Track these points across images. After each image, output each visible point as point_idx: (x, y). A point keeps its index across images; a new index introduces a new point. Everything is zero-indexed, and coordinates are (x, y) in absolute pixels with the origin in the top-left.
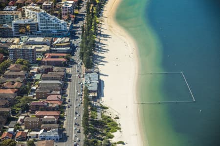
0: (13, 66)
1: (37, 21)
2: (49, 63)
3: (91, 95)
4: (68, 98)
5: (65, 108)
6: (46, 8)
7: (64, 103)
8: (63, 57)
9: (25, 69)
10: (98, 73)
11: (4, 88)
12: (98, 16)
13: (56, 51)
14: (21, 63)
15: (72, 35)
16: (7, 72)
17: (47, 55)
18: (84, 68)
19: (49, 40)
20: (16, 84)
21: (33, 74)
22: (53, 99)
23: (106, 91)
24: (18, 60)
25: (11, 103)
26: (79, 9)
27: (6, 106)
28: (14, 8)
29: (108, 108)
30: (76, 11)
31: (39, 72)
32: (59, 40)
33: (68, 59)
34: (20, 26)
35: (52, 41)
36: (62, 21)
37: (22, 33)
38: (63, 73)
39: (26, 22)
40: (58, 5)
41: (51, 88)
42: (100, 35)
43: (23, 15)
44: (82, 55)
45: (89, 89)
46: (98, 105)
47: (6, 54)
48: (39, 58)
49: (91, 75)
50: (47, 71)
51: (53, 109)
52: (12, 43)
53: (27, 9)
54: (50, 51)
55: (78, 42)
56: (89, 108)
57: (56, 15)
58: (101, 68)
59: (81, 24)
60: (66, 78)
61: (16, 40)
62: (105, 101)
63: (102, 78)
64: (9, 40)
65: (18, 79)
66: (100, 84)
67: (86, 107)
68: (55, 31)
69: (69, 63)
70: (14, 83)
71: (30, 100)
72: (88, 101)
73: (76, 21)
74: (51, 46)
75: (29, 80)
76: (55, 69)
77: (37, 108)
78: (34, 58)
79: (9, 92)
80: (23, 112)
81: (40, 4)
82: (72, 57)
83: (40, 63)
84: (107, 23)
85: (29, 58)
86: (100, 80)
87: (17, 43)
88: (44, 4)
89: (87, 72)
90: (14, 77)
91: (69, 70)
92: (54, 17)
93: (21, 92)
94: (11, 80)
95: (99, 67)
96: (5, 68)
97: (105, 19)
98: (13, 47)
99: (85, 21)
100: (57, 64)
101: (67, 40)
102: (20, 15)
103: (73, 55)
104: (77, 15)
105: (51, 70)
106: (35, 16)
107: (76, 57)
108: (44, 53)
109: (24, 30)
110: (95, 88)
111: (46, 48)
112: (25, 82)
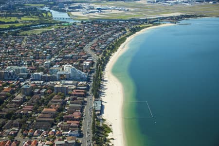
0: (56, 96)
1: (70, 73)
2: (75, 95)
3: (97, 113)
4: (84, 114)
5: (82, 119)
6: (75, 66)
7: (82, 116)
8: (83, 92)
9: (62, 98)
10: (101, 101)
11: (51, 108)
12: (103, 71)
13: (79, 89)
14: (60, 95)
15: (88, 80)
16: (53, 100)
17: (74, 91)
18: (94, 98)
19: (76, 82)
20: (57, 106)
21: (67, 100)
22: (77, 114)
23: (105, 110)
24: (59, 93)
25: (54, 116)
26: (92, 66)
27: (51, 117)
28: (58, 66)
29: (105, 120)
30: (91, 68)
31: (69, 100)
32: (81, 82)
33: (85, 93)
34: (61, 75)
35: (77, 83)
36: (83, 73)
37: (62, 79)
38: (82, 101)
39: (64, 73)
40: (81, 64)
41: (75, 109)
42: (103, 80)
43: (63, 69)
44: (93, 91)
45: (96, 109)
46: (101, 118)
47: (53, 90)
48: (70, 92)
49: (97, 102)
50: (74, 99)
51: (76, 120)
52: (56, 84)
53: (65, 67)
54: (76, 89)
55: (91, 84)
56: (96, 119)
59: (93, 75)
60: (84, 103)
61: (58, 83)
62: (104, 116)
63: (103, 103)
64: (55, 83)
65: (58, 103)
66: (102, 107)
67: (94, 119)
68: (79, 78)
69: (86, 95)
70: (56, 105)
71: (65, 115)
72: (95, 116)
73: (90, 73)
74: (77, 86)
75: (64, 104)
76: (78, 98)
77: (68, 119)
78: (67, 92)
79: (53, 110)
80: (60, 121)
81: (72, 64)
82: (88, 92)
83: (70, 95)
84: (107, 74)
85: (64, 92)
86: (102, 105)
87: (59, 84)
88: (74, 64)
89: (95, 100)
90: (56, 102)
91: (85, 99)
92: (79, 70)
93: (60, 110)
94: (55, 104)
95: (102, 97)
96: (52, 97)
97: (106, 72)
98: (56, 86)
99: (95, 73)
100: (80, 96)
101: (85, 83)
102: (61, 69)
103: (89, 91)
104: (91, 69)
105: (76, 99)
106: (69, 70)
108: (72, 90)
109: (63, 77)
110: (99, 109)
111: (74, 87)
112: (62, 105)
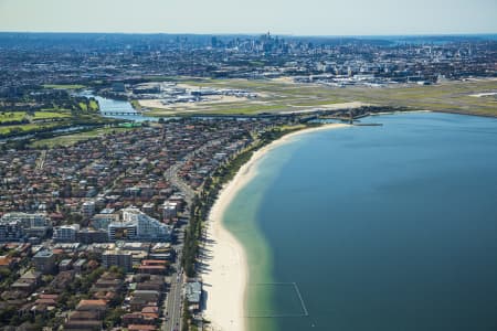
0: (106, 274)
1: (136, 224)
2: (146, 271)
3: (191, 308)
4: (165, 311)
5: (162, 321)
6: (146, 210)
7: (162, 316)
8: (162, 264)
9: (119, 278)
10: (201, 283)
11: (95, 299)
12: (204, 220)
13: (154, 258)
14: (116, 271)
15: (174, 240)
16: (99, 281)
17: (144, 262)
18: (185, 277)
19: (147, 245)
20: (108, 294)
21: (128, 283)
22: (149, 311)
23: (209, 302)
24: (113, 267)
25: (102, 315)
26: (182, 211)
27: (96, 319)
28: (112, 210)
29: (209, 322)
30: (180, 214)
31: (134, 281)
32: (159, 245)
33: (168, 267)
34: (116, 230)
35: (151, 247)
36: (163, 225)
37: (119, 238)
38: (161, 283)
39: (124, 225)
40: (160, 207)
41: (146, 300)
42: (205, 240)
43: (121, 218)
44: (183, 262)
45: (191, 300)
46: (200, 318)
47: (100, 261)
48: (135, 265)
49: (193, 285)
50: (143, 279)
51: (149, 323)
52: (107, 249)
53: (125, 212)
54: (148, 258)
55: (178, 248)
56: (189, 321)
57: (157, 218)
58: (205, 277)
59: (183, 229)
60: (165, 288)
61: (112, 245)
62: (207, 314)
63: (205, 288)
64: (104, 245)
65: (112, 288)
66: (203, 296)
67: (185, 321)
68: (154, 236)
69: (169, 271)
70: (106, 292)
71: (124, 312)
72: (188, 314)
73: (179, 225)
74: (150, 252)
75: (124, 289)
76: (153, 277)
77: (131, 321)
78: (130, 265)
79: (101, 302)
80: (115, 326)
81: (140, 207)
82: (173, 265)
83: (136, 271)
84: (214, 226)
85: (123, 265)
86: (202, 291)
87: (112, 249)
88: (145, 206)
89: (188, 282)
90: (107, 286)
91: (168, 279)
92: (154, 220)
93: (114, 303)
94: (104, 289)
95: (203, 275)
96: (97, 276)
97: (211, 223)
98: (107, 253)
99: (189, 225)
100: (155, 272)
101: (168, 245)
102: (117, 218)
103: (174, 262)
104: (180, 218)
105: (147, 279)
106: (133, 219)
107: (177, 265)
108: (141, 260)
109: (121, 234)
110: (197, 300)
111: (143, 254)
112: (119, 292)
